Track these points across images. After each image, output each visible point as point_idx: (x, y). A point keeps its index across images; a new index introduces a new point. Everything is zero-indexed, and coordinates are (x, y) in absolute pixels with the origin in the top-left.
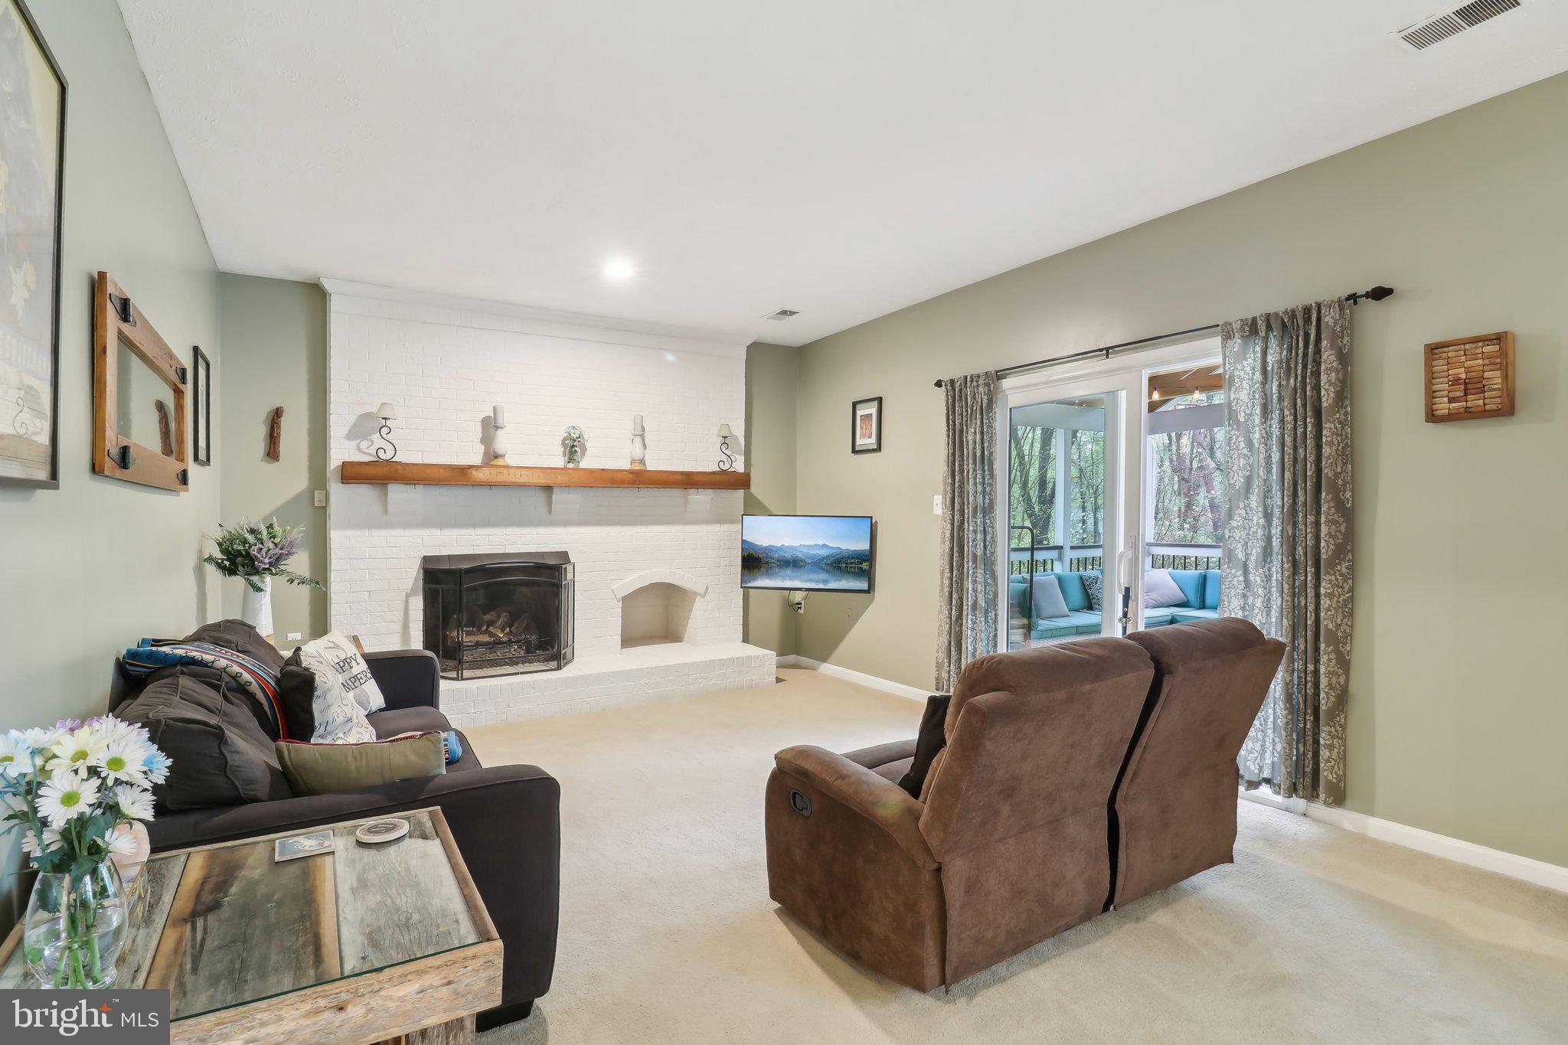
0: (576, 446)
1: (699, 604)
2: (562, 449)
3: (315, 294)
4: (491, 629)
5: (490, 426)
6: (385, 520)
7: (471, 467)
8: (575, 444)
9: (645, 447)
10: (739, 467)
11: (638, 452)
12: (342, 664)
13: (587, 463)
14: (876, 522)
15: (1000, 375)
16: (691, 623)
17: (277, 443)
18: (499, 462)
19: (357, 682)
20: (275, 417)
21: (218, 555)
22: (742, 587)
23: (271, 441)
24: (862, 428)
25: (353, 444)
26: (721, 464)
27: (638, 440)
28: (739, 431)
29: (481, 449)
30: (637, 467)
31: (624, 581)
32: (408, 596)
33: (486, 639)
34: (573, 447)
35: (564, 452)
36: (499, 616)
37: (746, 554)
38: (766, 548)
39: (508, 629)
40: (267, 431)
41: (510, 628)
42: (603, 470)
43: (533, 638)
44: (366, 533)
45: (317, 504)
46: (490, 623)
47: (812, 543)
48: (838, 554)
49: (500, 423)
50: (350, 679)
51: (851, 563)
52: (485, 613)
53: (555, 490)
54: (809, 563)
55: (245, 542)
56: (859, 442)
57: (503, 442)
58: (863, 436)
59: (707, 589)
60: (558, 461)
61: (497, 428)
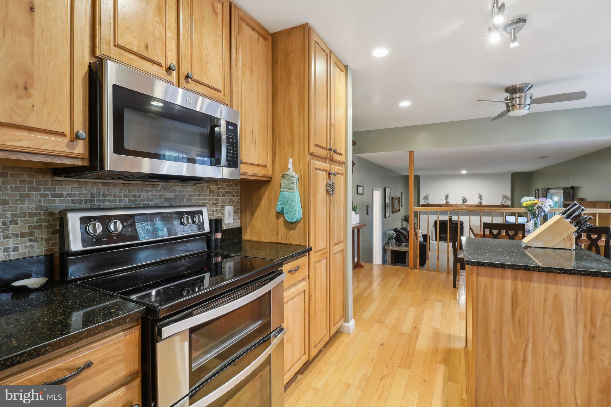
2: (462, 201)
5: (447, 197)
7: (442, 205)
9: (481, 200)
11: (479, 201)
13: (467, 203)
15: (549, 189)
21: (404, 219)
27: (479, 198)
30: (479, 204)
32: (432, 227)
34: (464, 200)
55: (407, 217)
57: (449, 200)
60: (461, 203)
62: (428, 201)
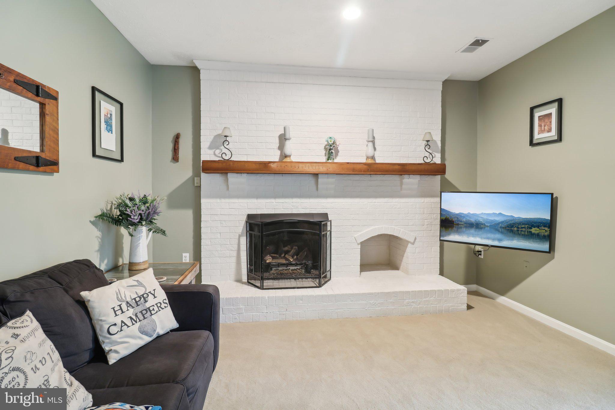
0: (332, 149)
1: (410, 249)
2: (325, 152)
3: (194, 71)
4: (287, 256)
6: (227, 194)
7: (270, 162)
8: (331, 148)
9: (375, 149)
10: (437, 160)
11: (370, 152)
12: (138, 299)
13: (338, 160)
14: (557, 198)
16: (405, 260)
17: (177, 152)
18: (288, 160)
19: (149, 313)
20: (177, 138)
22: (440, 240)
23: (174, 152)
24: (540, 126)
25: (212, 152)
26: (425, 158)
27: (371, 144)
28: (437, 137)
29: (279, 152)
30: (370, 161)
31: (362, 232)
32: (240, 236)
33: (284, 261)
34: (330, 150)
35: (326, 153)
36: (292, 248)
37: (444, 218)
38: (457, 214)
39: (295, 257)
40: (173, 146)
41: (297, 256)
42: (348, 163)
43: (310, 263)
44: (218, 200)
45: (195, 185)
46: (287, 252)
47: (491, 212)
48: (512, 221)
49: (287, 137)
50: (141, 312)
51: (522, 228)
52: (284, 247)
53: (320, 176)
54: (487, 226)
55: (127, 206)
56: (537, 136)
58: (541, 131)
59: (415, 239)
61: (286, 139)
62: (224, 150)
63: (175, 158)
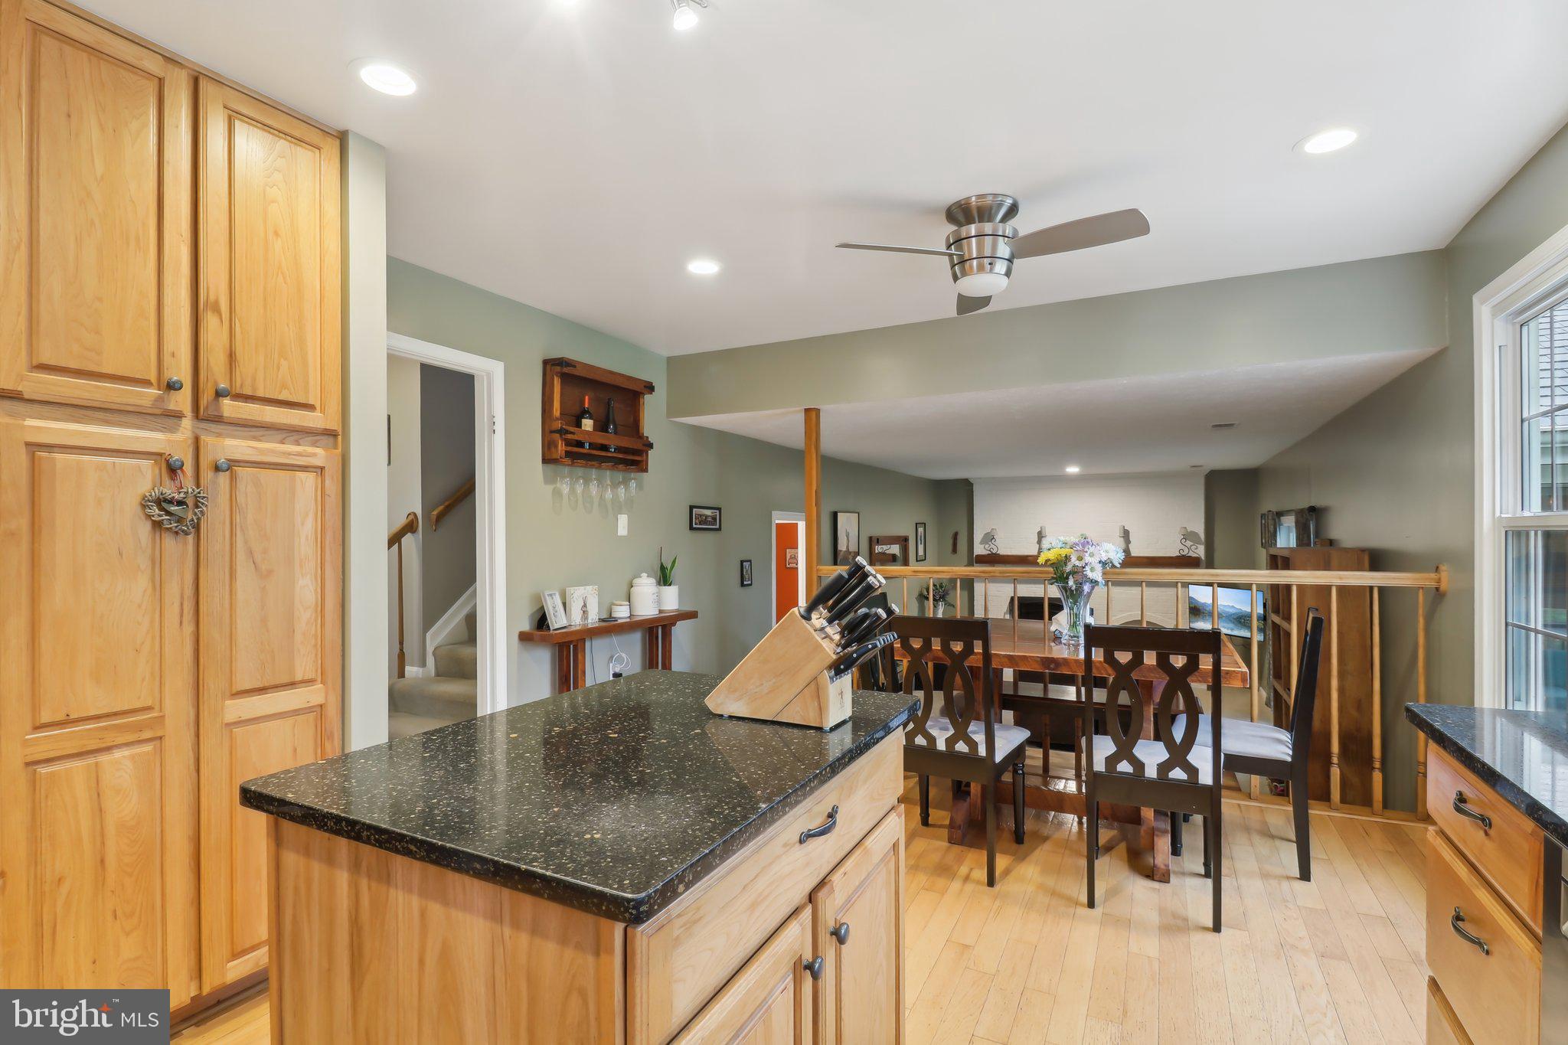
3: (968, 485)
6: (994, 579)
17: (956, 546)
20: (956, 536)
25: (982, 546)
29: (1036, 548)
37: (1191, 606)
38: (1203, 603)
40: (952, 541)
47: (1226, 604)
48: (1239, 614)
49: (1044, 534)
54: (1223, 616)
61: (1042, 537)
62: (992, 546)
63: (955, 550)
